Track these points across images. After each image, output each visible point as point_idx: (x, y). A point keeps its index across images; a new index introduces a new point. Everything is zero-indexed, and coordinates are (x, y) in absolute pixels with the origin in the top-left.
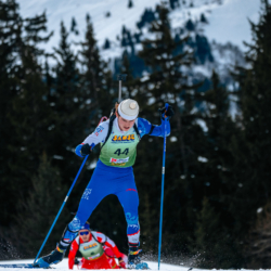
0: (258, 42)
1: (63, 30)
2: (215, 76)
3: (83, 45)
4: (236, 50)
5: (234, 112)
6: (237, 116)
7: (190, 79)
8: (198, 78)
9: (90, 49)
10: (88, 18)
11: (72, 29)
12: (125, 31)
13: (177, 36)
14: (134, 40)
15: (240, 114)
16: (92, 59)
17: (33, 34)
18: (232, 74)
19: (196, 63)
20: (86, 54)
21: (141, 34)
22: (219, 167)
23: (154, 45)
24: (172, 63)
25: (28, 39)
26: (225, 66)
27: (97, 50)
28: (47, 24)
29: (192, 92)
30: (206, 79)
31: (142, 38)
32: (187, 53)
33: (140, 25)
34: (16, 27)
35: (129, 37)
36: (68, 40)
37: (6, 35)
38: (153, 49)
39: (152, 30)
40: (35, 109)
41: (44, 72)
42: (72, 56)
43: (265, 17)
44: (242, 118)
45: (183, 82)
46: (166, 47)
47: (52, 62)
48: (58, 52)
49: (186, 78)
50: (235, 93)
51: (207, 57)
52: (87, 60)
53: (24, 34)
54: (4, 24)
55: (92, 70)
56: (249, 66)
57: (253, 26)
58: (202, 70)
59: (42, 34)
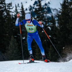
0: (62, 8)
1: (16, 6)
2: (52, 16)
3: (21, 10)
4: (57, 10)
5: (57, 25)
6: (58, 26)
7: (46, 17)
8: (48, 17)
9: (22, 10)
10: (22, 3)
11: (18, 6)
12: (30, 6)
13: (43, 7)
14: (33, 8)
15: (58, 25)
16: (23, 13)
17: (9, 7)
18: (56, 16)
19: (48, 13)
20: (21, 12)
21: (34, 7)
22: (54, 38)
23: (37, 9)
24: (42, 13)
25: (8, 8)
26: (54, 14)
27: (24, 11)
28: (12, 5)
29: (47, 20)
30: (50, 17)
31: (35, 8)
32: (45, 11)
33: (34, 5)
34: (5, 6)
35: (32, 8)
36: (17, 9)
37: (2, 8)
38: (37, 10)
39: (37, 6)
40: (10, 25)
41: (12, 16)
42: (18, 12)
43: (64, 2)
44: (59, 26)
45: (45, 18)
46: (40, 10)
47: (14, 14)
48: (15, 11)
49: (45, 17)
50: (57, 20)
51: (50, 12)
52: (22, 13)
53: (7, 7)
54: (2, 5)
55: (23, 15)
56: (60, 14)
57: (61, 4)
58: (49, 15)
59: (11, 7)
